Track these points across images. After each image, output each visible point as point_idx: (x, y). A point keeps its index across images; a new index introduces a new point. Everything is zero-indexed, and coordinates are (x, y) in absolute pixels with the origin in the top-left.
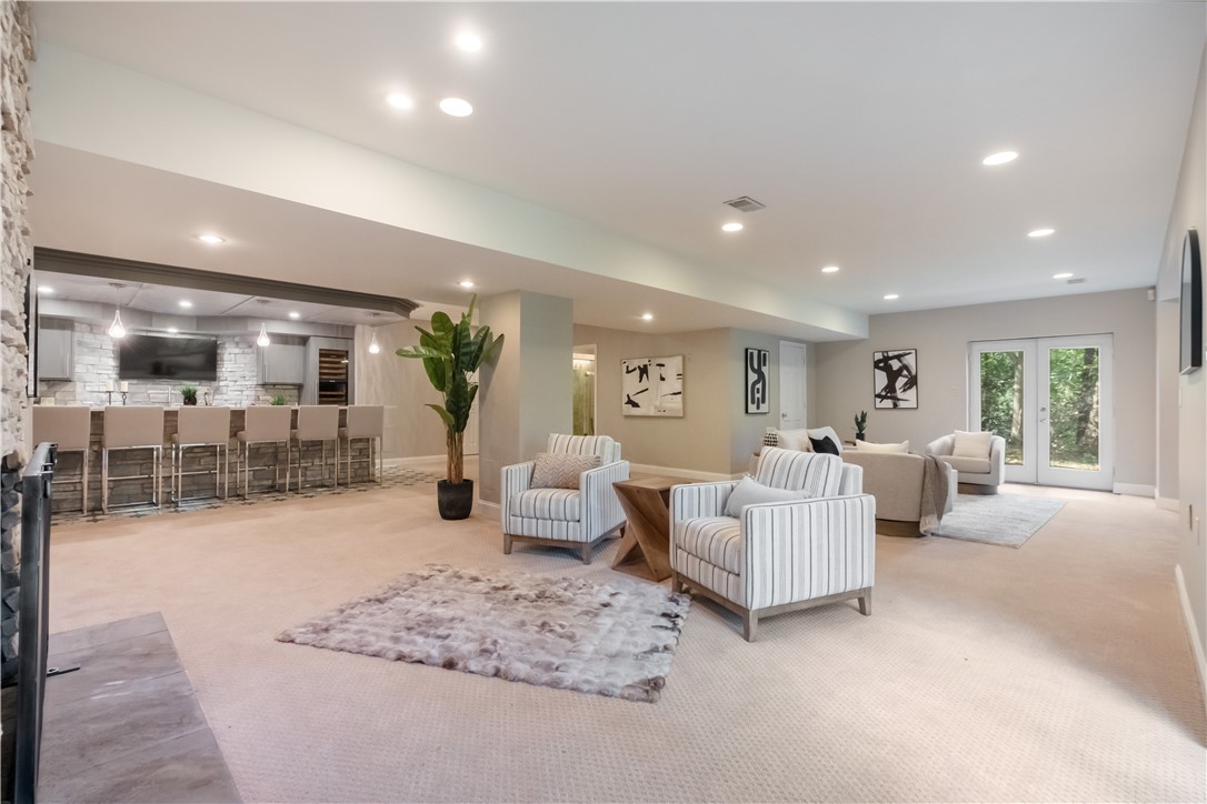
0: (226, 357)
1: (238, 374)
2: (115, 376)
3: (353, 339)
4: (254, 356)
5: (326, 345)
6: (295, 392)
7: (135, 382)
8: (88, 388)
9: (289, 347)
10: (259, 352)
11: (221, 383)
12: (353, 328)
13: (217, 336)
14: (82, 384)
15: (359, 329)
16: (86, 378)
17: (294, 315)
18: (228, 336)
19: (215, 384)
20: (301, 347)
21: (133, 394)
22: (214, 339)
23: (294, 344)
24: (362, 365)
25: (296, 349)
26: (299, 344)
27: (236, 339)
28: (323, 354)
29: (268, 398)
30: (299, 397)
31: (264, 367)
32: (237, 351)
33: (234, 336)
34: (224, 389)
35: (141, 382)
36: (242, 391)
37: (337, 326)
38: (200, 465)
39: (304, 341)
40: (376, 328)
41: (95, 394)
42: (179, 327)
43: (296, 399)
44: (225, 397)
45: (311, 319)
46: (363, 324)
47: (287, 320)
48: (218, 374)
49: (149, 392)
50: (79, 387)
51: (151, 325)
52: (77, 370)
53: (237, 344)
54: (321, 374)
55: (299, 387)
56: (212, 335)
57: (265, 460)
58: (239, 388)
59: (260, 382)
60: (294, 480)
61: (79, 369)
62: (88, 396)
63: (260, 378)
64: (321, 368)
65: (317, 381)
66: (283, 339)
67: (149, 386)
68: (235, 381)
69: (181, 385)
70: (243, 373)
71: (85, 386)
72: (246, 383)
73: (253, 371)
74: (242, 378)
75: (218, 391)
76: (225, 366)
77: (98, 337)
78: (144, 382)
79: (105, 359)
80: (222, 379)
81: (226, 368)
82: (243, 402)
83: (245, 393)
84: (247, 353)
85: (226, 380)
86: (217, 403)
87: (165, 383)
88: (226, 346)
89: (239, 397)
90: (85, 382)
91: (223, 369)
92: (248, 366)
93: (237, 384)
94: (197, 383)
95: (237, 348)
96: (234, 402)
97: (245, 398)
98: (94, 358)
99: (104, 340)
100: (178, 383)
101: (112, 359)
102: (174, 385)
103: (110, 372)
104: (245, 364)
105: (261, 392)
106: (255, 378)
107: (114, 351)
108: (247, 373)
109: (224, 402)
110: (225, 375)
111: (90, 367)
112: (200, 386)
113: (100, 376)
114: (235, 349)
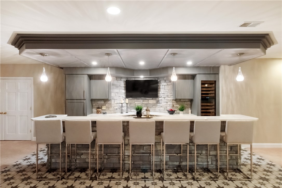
0: (161, 87)
1: (166, 94)
2: (124, 97)
3: (218, 74)
4: (172, 86)
5: (204, 78)
6: (189, 103)
7: (131, 98)
8: (116, 102)
9: (187, 81)
10: (174, 84)
11: (160, 99)
12: (218, 68)
13: (158, 78)
14: (114, 100)
15: (222, 68)
16: (115, 98)
17: (189, 63)
18: (162, 78)
19: (157, 99)
20: (192, 80)
21: (131, 103)
22: (157, 79)
23: (188, 79)
24: (224, 88)
25: (190, 82)
26: (191, 79)
27: (165, 79)
28: (203, 83)
29: (178, 106)
30: (191, 105)
31: (175, 91)
32: (165, 84)
33: (164, 77)
35: (133, 99)
36: (167, 102)
37: (210, 67)
38: (143, 150)
39: (193, 77)
40: (232, 67)
41: (118, 104)
42: (144, 75)
43: (190, 106)
44: (161, 105)
45: (197, 65)
46: (225, 64)
47: (185, 67)
48: (159, 95)
49: (136, 102)
50: (113, 102)
51: (134, 75)
52: (112, 95)
54: (202, 94)
55: (191, 101)
56: (156, 78)
57: (175, 149)
58: (166, 101)
59: (174, 99)
60: (191, 163)
61: (113, 95)
62: (116, 105)
63: (174, 97)
64: (202, 91)
65: (200, 98)
66: (183, 77)
67: (135, 100)
68: (165, 98)
69: (146, 100)
70: (168, 94)
71: (115, 101)
72: (169, 99)
73: (171, 93)
74: (167, 97)
75: (158, 102)
76: (161, 91)
77: (119, 81)
78: (134, 99)
79: (121, 90)
80: (160, 97)
81: (161, 92)
82: (168, 107)
83: (168, 103)
84: (169, 85)
85: (161, 97)
86: (158, 108)
87: (140, 99)
88: (161, 82)
89: (166, 105)
90: (115, 100)
91: (160, 93)
92: (169, 91)
93: (165, 99)
94: (151, 99)
95: (165, 82)
96: (164, 107)
97: (168, 105)
98: (118, 90)
99: (121, 83)
100: (145, 99)
101: (124, 90)
102: (144, 100)
103: (123, 95)
104: (168, 90)
105: (175, 103)
106: (172, 97)
107: (124, 87)
108: (169, 94)
109: (161, 107)
110: (161, 95)
111: (116, 94)
112: (152, 100)
113: (120, 97)
114: (164, 83)
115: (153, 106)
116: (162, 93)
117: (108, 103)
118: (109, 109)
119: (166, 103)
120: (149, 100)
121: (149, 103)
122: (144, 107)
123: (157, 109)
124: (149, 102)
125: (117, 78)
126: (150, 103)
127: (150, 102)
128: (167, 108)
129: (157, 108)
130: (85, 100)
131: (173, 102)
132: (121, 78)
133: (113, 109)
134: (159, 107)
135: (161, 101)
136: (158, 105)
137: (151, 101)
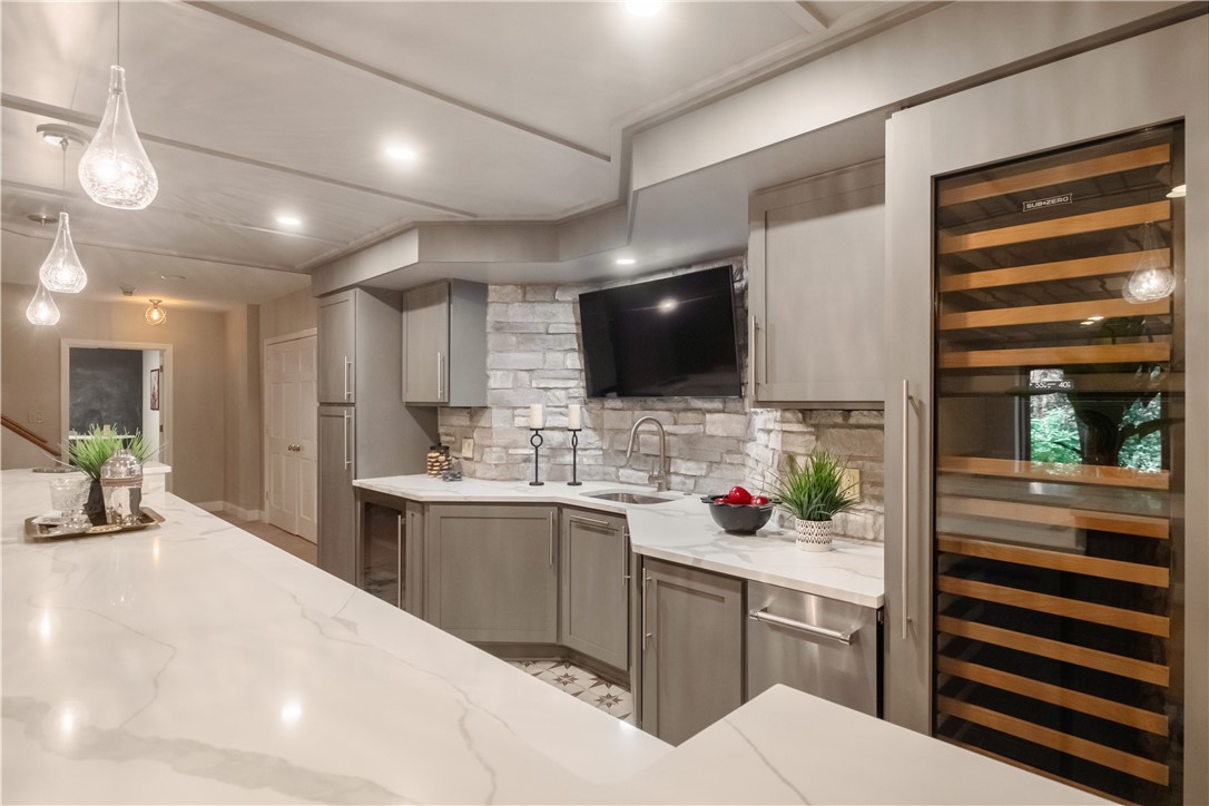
2: (580, 392)
7: (618, 403)
14: (507, 411)
16: (514, 397)
35: (626, 404)
50: (497, 419)
52: (493, 383)
61: (498, 381)
62: (519, 436)
67: (636, 413)
69: (690, 414)
71: (514, 416)
75: (749, 431)
77: (539, 308)
78: (630, 404)
79: (559, 356)
83: (771, 441)
87: (661, 406)
89: (766, 454)
90: (515, 408)
94: (717, 404)
97: (771, 457)
98: (532, 356)
99: (554, 315)
100: (681, 405)
101: (576, 354)
102: (679, 411)
103: (572, 384)
105: (800, 439)
107: (577, 335)
109: (756, 466)
111: (524, 376)
112: (723, 411)
113: (549, 393)
117: (480, 424)
118: (483, 454)
119: (767, 438)
120: (708, 416)
121: (708, 432)
122: (679, 461)
124: (703, 423)
125: (528, 288)
126: (713, 437)
127: (710, 430)
129: (747, 471)
130: (353, 404)
131: (787, 427)
132: (557, 286)
133: (500, 458)
136: (749, 448)
137: (715, 422)
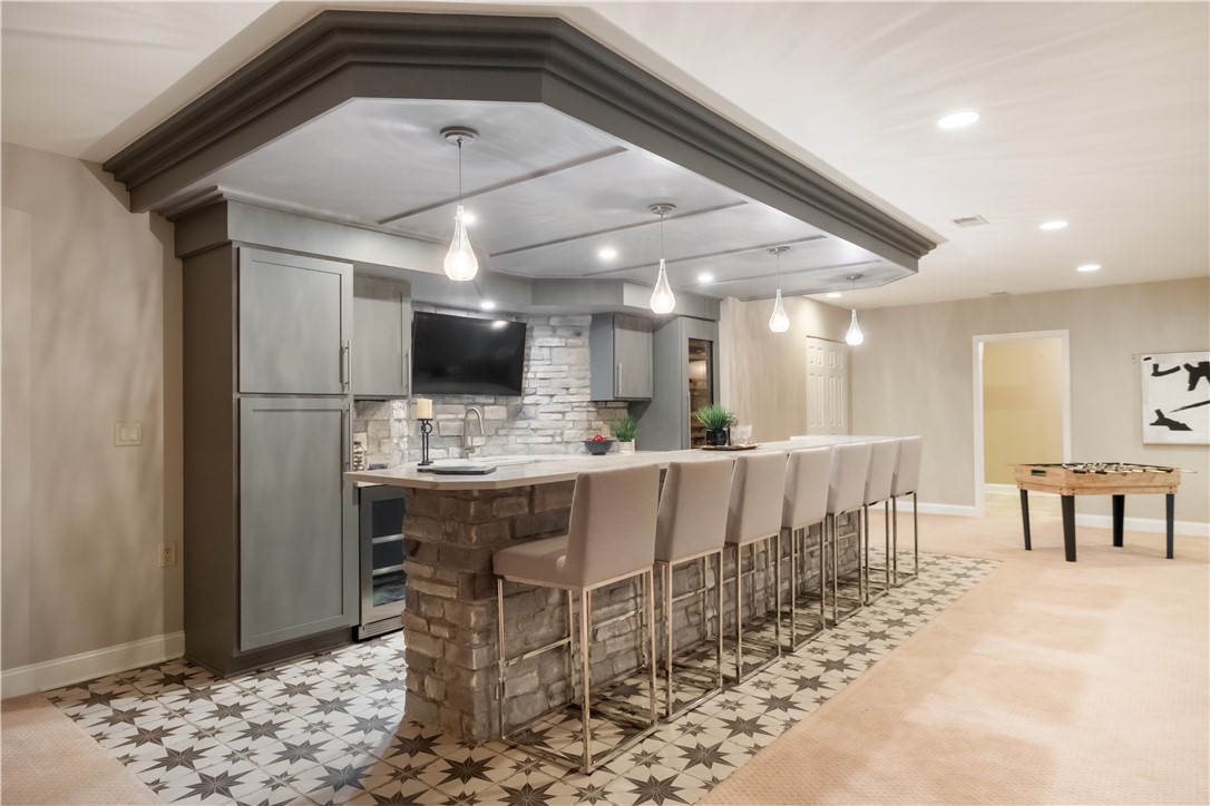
1: (555, 383)
3: (718, 321)
4: (586, 350)
5: (694, 331)
9: (637, 335)
11: (527, 400)
12: (718, 301)
13: (525, 316)
17: (706, 278)
18: (543, 316)
19: (516, 401)
20: (650, 336)
23: (643, 330)
26: (648, 330)
27: (554, 322)
28: (691, 347)
32: (555, 342)
33: (549, 316)
34: (531, 411)
36: (563, 413)
39: (653, 325)
44: (534, 424)
46: (735, 296)
48: (525, 384)
49: (439, 417)
53: (554, 329)
58: (560, 408)
59: (593, 398)
63: (593, 391)
66: (631, 321)
67: (439, 407)
68: (552, 396)
70: (566, 380)
72: (573, 399)
73: (584, 378)
74: (565, 391)
75: (517, 414)
76: (532, 369)
80: (527, 391)
81: (536, 372)
82: (566, 432)
83: (568, 416)
84: (573, 347)
85: (535, 394)
86: (517, 436)
87: (457, 401)
88: (535, 333)
89: (560, 424)
91: (530, 375)
92: (574, 368)
93: (555, 400)
94: (493, 400)
95: (551, 336)
96: (551, 432)
97: (571, 424)
104: (570, 365)
106: (588, 391)
108: (572, 382)
109: (532, 433)
110: (532, 386)
112: (495, 404)
114: (550, 339)
115: (501, 432)
116: (539, 375)
117: (375, 417)
118: (379, 445)
119: (560, 416)
123: (514, 441)
124: (484, 412)
126: (489, 420)
127: (487, 416)
128: (562, 434)
129: (512, 438)
131: (590, 409)
133: (392, 447)
134: (522, 435)
135: (533, 408)
136: (520, 424)
137: (491, 411)
